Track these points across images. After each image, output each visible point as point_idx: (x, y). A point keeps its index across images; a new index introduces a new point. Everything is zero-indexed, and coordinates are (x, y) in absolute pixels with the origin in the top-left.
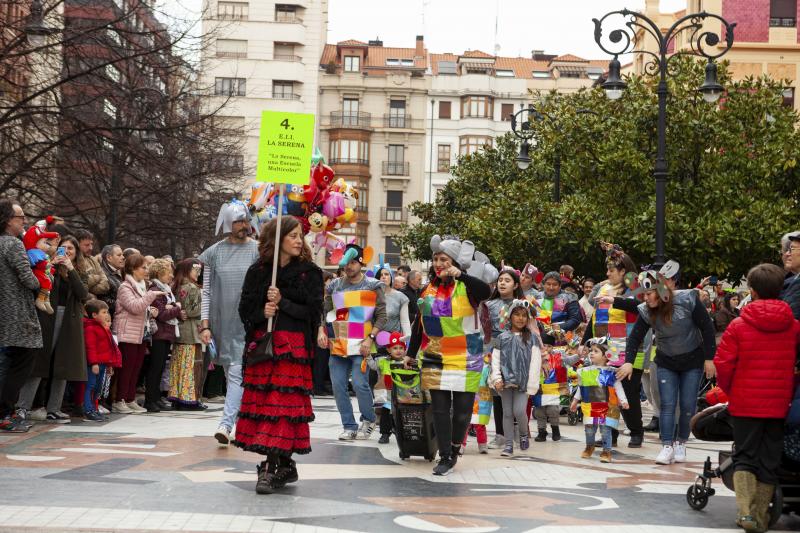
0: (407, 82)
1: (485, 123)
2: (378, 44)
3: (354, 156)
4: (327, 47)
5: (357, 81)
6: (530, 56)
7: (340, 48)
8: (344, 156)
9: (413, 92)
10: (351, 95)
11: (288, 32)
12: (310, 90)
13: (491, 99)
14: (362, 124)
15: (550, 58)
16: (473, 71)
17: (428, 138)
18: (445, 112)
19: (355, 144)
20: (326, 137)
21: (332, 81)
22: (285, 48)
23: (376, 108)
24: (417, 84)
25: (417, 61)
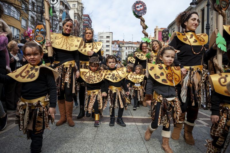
1: (131, 50)
2: (118, 41)
4: (113, 41)
6: (136, 42)
9: (123, 46)
11: (108, 39)
12: (110, 46)
13: (132, 47)
15: (139, 42)
16: (130, 44)
17: (124, 52)
18: (126, 49)
20: (112, 52)
21: (113, 45)
22: (108, 41)
24: (123, 45)
25: (123, 43)
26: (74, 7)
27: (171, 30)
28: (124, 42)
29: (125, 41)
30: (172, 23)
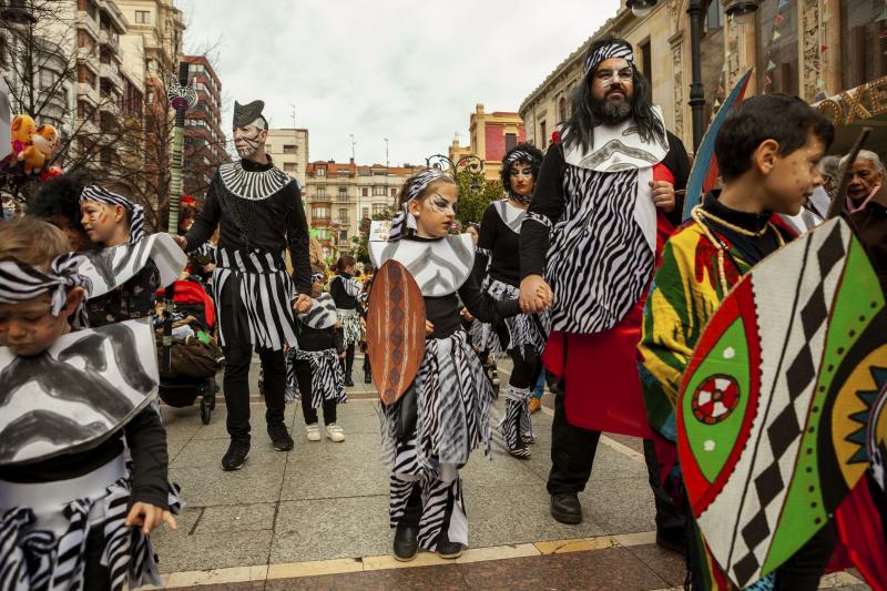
0: (347, 180)
1: (384, 198)
2: (333, 162)
3: (324, 215)
4: (309, 164)
5: (324, 180)
6: (403, 166)
7: (315, 164)
8: (319, 215)
9: (350, 184)
10: (321, 187)
11: (290, 158)
13: (386, 186)
14: (326, 200)
15: (412, 167)
16: (376, 174)
17: (358, 206)
18: (365, 194)
19: (324, 210)
20: (310, 206)
21: (312, 180)
22: (288, 165)
23: (333, 192)
24: (352, 181)
25: (351, 170)
26: (143, 22)
27: (531, 118)
28: (355, 166)
29: (358, 165)
30: (534, 93)
